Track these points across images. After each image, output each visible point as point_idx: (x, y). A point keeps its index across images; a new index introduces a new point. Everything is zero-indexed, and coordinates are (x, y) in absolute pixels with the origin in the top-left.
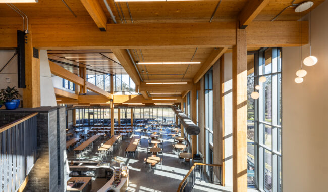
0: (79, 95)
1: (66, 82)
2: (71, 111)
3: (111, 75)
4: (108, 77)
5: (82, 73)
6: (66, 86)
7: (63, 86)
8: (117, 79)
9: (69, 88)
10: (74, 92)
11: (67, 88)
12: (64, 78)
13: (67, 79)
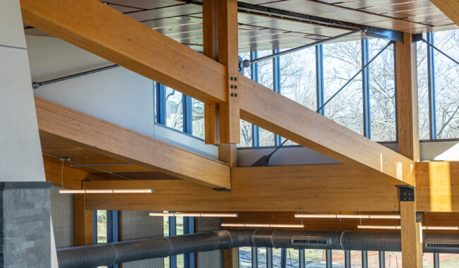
0: (239, 164)
1: (174, 97)
2: (216, 254)
3: (404, 39)
4: (382, 53)
5: (215, 33)
6: (174, 119)
7: (160, 119)
8: (438, 58)
9: (187, 130)
10: (212, 150)
11: (180, 127)
12: (162, 81)
13: (177, 85)
